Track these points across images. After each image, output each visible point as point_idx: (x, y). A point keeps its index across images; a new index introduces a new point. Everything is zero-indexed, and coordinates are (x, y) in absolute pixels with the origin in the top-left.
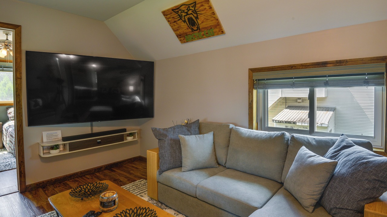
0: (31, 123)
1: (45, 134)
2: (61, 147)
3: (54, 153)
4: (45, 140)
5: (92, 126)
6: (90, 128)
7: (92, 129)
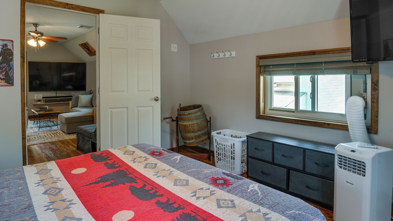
0: (30, 91)
1: (35, 95)
2: (42, 101)
3: (39, 103)
4: (35, 98)
5: (56, 93)
6: (55, 94)
7: (56, 95)
